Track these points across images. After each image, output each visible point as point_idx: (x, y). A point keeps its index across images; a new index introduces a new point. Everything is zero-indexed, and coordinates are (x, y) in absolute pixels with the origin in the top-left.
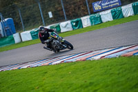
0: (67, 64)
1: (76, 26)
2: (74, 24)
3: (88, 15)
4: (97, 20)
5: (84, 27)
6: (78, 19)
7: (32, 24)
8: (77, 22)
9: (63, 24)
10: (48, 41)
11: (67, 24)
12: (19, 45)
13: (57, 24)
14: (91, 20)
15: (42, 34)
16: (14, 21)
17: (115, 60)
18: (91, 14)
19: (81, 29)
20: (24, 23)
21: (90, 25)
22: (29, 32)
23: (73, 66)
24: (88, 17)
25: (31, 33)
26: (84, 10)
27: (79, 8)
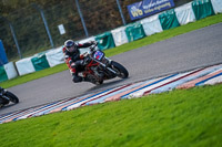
0: (91, 108)
1: (104, 44)
2: (101, 42)
3: (122, 25)
4: (138, 32)
5: (117, 45)
6: (107, 33)
7: (34, 46)
8: (105, 38)
12: (14, 82)
14: (128, 33)
16: (4, 44)
18: (127, 23)
19: (112, 49)
20: (20, 46)
21: (126, 41)
22: (29, 59)
23: (99, 111)
24: (123, 28)
25: (33, 61)
26: (115, 19)
27: (108, 15)
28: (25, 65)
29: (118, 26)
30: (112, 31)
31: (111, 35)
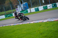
0: (50, 22)
1: (54, 6)
7: (36, 5)
8: (54, 5)
9: (48, 5)
11: (50, 6)
13: (46, 5)
16: (28, 4)
19: (56, 8)
20: (32, 5)
25: (35, 9)
28: (33, 10)
30: (57, 3)
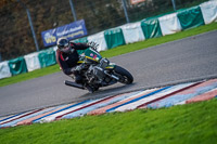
0: (3, 131)
2: (14, 66)
3: (35, 51)
4: (50, 58)
5: (30, 70)
6: (21, 58)
10: (78, 68)
14: (40, 59)
15: (65, 54)
17: (78, 122)
18: (41, 49)
19: (25, 74)
23: (11, 134)
24: (36, 54)
26: (28, 44)
27: (21, 41)
29: (31, 52)
30: (26, 57)
31: (24, 60)
